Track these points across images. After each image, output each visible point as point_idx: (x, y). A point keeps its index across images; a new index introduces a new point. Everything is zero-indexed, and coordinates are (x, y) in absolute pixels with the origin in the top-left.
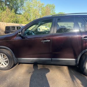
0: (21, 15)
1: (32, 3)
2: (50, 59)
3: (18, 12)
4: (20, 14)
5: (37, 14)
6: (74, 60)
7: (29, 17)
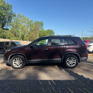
0: (8, 31)
1: (20, 19)
2: (48, 59)
3: (5, 28)
4: (7, 29)
5: (26, 30)
6: (60, 59)
7: (17, 33)
